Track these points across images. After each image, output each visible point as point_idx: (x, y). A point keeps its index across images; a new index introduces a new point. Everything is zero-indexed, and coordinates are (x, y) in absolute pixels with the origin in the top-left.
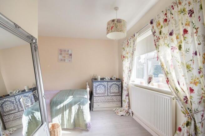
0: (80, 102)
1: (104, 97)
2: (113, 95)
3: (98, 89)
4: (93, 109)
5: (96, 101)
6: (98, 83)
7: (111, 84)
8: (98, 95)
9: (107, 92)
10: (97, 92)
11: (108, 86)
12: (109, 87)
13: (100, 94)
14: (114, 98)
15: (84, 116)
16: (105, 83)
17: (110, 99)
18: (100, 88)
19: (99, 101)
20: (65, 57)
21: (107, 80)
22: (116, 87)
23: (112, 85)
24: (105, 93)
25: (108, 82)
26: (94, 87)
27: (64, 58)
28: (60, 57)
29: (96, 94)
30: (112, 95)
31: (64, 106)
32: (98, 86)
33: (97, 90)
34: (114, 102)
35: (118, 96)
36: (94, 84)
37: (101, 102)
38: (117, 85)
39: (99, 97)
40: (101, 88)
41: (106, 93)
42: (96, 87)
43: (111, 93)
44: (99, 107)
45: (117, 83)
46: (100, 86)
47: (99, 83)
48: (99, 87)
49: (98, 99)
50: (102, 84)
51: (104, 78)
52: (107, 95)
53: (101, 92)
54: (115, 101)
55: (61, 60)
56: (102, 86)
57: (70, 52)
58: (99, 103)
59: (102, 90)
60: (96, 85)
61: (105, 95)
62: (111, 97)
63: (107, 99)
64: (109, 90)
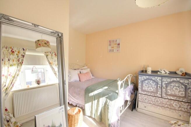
0: (107, 96)
1: (155, 98)
2: (172, 98)
3: (146, 85)
4: (138, 109)
5: (141, 99)
6: (145, 77)
7: (169, 80)
8: (145, 93)
9: (160, 91)
10: (144, 89)
11: (163, 83)
12: (164, 86)
13: (148, 92)
14: (174, 104)
15: (109, 113)
16: (156, 78)
17: (166, 104)
18: (148, 83)
19: (146, 101)
20: (113, 47)
21: (162, 74)
22: (179, 87)
23: (171, 82)
24: (157, 93)
25: (162, 76)
26: (139, 82)
27: (113, 49)
28: (110, 48)
29: (142, 90)
30: (169, 98)
31: (93, 95)
32: (145, 80)
33: (144, 85)
34: (174, 111)
35: (182, 103)
36: (140, 78)
37: (150, 103)
38: (182, 84)
39: (146, 96)
40: (150, 84)
41: (159, 93)
42: (142, 82)
43: (168, 95)
44: (145, 109)
45: (181, 81)
46: (149, 81)
47: (147, 77)
48: (146, 82)
49: (145, 97)
50: (151, 79)
51: (159, 71)
52: (160, 96)
53: (150, 89)
54: (177, 109)
55: (110, 51)
56: (152, 81)
57: (118, 42)
58: (147, 104)
59: (151, 87)
60: (143, 80)
61: (156, 95)
62: (167, 100)
63: (159, 102)
64: (164, 90)
